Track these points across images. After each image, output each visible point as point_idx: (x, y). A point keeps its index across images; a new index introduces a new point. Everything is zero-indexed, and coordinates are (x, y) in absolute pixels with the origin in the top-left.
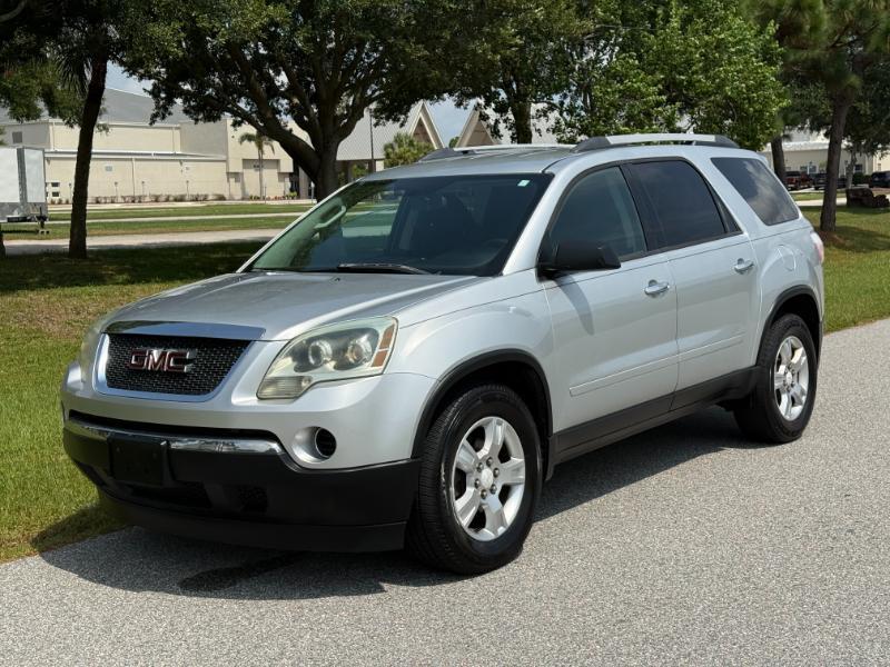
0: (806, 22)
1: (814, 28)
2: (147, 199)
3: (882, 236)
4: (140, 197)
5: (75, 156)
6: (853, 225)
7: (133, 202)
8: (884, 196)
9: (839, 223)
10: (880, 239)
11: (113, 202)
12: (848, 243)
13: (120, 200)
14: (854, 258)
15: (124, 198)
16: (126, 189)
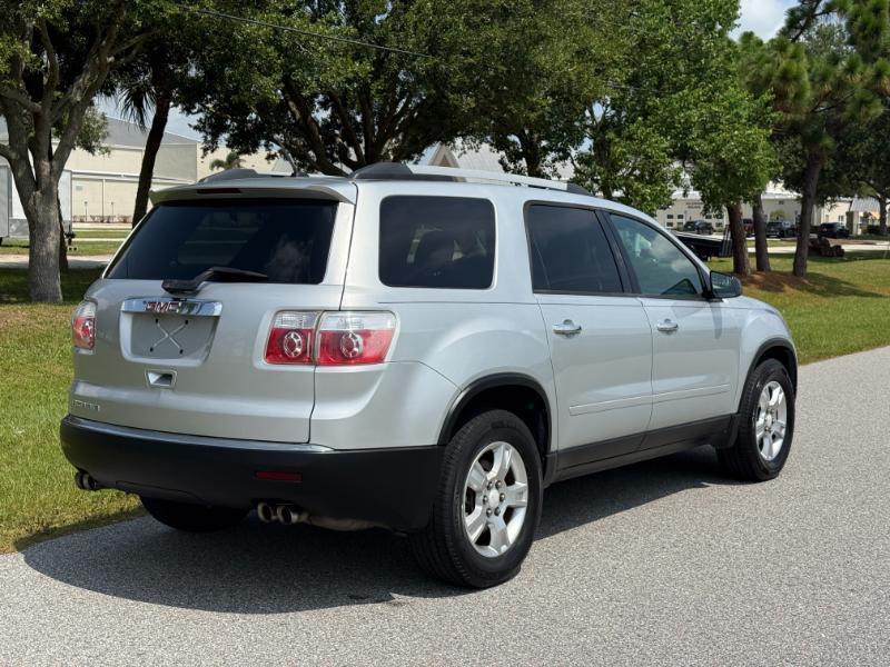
0: (791, 90)
1: (798, 96)
2: (116, 220)
3: (847, 283)
4: (109, 217)
5: (138, 180)
6: (818, 272)
7: (102, 222)
8: (839, 247)
9: (809, 270)
10: (844, 286)
11: (82, 221)
12: (818, 288)
13: (89, 219)
14: (826, 301)
15: (93, 217)
16: (95, 210)
